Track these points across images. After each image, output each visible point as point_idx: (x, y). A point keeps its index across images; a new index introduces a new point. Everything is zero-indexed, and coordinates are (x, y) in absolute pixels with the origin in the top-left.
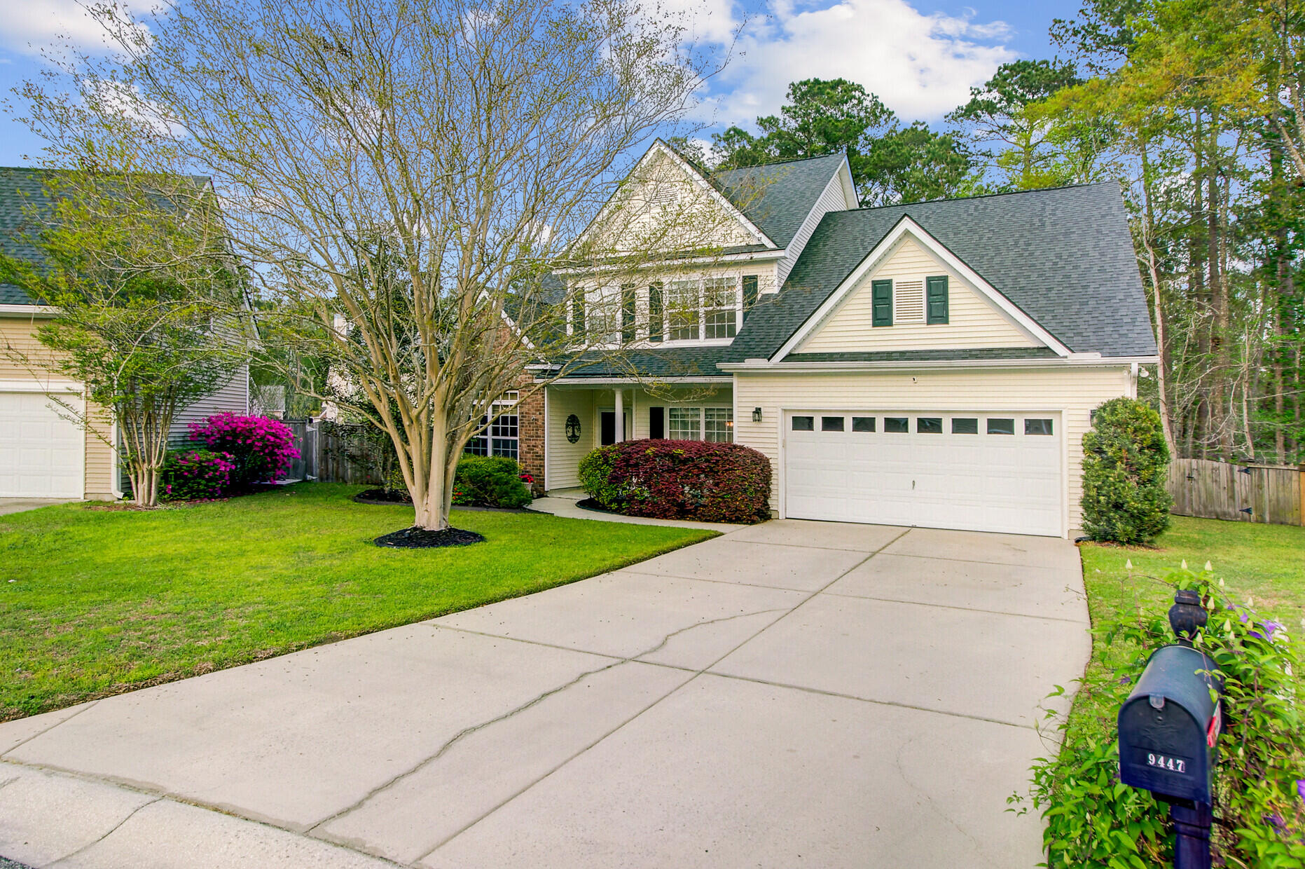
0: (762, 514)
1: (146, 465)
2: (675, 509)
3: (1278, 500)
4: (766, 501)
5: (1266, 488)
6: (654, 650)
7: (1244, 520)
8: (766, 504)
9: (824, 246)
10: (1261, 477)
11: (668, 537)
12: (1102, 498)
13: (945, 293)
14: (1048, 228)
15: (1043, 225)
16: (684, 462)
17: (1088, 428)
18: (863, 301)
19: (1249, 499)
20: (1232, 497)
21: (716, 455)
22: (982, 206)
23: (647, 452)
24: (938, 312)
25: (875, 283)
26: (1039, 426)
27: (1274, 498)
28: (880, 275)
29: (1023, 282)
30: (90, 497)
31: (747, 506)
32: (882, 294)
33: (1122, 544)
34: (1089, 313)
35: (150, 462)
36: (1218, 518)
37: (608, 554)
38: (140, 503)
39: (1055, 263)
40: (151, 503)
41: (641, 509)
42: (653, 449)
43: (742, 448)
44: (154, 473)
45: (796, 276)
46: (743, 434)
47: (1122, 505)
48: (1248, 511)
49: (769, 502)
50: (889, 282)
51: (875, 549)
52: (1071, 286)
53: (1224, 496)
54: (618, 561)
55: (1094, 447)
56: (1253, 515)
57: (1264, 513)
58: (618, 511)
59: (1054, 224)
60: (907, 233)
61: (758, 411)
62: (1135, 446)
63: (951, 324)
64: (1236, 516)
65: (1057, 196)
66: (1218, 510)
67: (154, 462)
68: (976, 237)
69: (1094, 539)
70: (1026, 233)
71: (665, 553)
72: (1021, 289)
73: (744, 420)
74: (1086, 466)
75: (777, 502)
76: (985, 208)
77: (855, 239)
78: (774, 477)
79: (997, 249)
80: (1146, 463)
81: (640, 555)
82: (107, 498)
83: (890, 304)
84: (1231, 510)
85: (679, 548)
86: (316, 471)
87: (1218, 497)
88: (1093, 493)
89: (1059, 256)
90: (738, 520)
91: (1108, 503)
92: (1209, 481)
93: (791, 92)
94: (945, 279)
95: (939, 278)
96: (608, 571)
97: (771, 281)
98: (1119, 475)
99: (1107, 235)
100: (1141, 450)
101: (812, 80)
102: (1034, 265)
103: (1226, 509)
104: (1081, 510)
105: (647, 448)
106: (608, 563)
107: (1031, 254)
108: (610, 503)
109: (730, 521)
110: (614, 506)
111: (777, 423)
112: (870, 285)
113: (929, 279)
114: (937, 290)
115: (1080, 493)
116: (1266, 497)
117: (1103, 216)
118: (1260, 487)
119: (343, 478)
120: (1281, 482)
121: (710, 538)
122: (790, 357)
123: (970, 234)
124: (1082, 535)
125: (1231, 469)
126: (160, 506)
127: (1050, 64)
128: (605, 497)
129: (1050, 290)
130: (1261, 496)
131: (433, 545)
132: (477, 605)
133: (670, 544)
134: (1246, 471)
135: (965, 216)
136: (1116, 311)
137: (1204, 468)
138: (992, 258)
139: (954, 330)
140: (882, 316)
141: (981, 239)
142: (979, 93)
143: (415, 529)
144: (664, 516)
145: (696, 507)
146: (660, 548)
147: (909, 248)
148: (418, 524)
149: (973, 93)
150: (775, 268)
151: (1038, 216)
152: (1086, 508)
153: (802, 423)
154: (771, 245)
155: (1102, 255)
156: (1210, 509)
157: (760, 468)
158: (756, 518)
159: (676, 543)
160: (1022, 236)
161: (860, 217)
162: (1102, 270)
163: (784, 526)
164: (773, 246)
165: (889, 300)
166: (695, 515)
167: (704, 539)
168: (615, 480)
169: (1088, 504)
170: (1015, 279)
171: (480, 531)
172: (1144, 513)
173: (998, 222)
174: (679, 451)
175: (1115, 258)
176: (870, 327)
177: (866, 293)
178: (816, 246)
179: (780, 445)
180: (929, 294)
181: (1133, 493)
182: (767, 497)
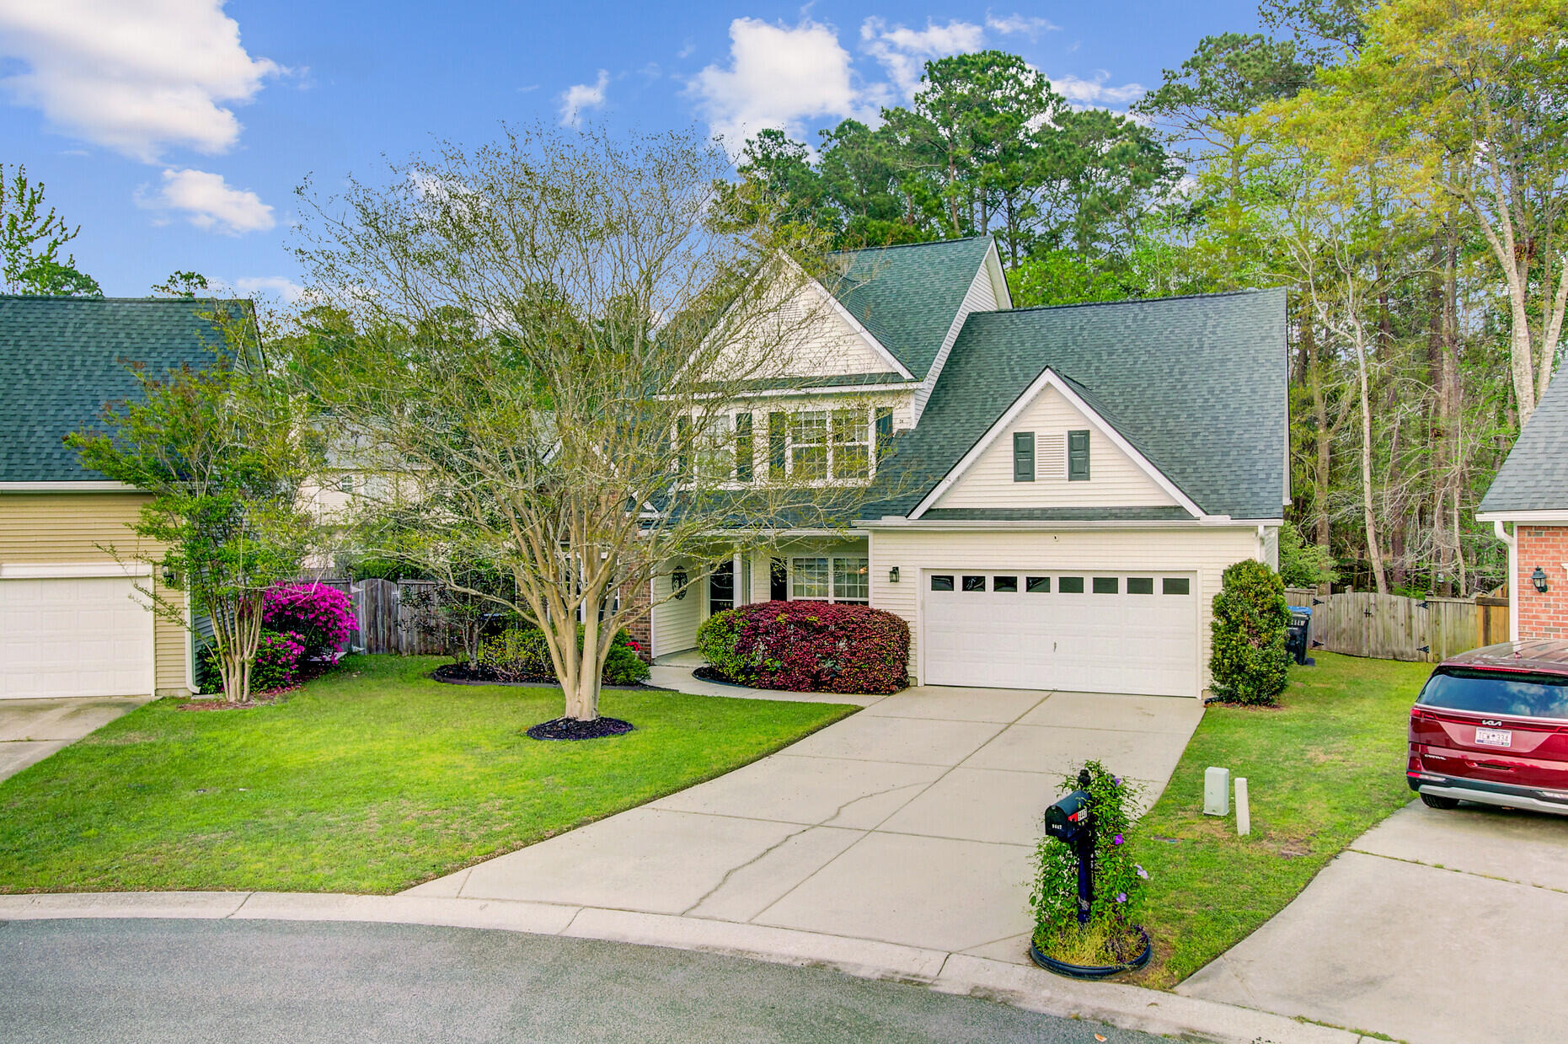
0: (903, 683)
1: (238, 657)
2: (809, 680)
3: (1455, 638)
4: (904, 669)
5: (1443, 625)
6: (833, 818)
7: (1421, 660)
8: (905, 672)
9: (967, 363)
10: (1438, 611)
11: (810, 716)
12: (1226, 661)
13: (1087, 448)
14: (1206, 352)
15: (1202, 347)
16: (819, 630)
17: (1218, 588)
18: (1005, 453)
19: (1427, 637)
20: (1410, 635)
21: (853, 622)
22: (1141, 316)
23: (779, 619)
24: (1079, 469)
25: (1016, 435)
26: (1176, 586)
27: (1451, 635)
28: (1022, 428)
29: (1171, 423)
30: (163, 694)
31: (885, 676)
32: (1024, 445)
33: (1245, 704)
34: (1229, 466)
35: (242, 653)
36: (1395, 659)
37: (763, 738)
38: (232, 699)
39: (1207, 400)
40: (244, 699)
41: (772, 682)
42: (785, 616)
43: (879, 613)
44: (247, 666)
45: (934, 406)
46: (881, 597)
47: (1244, 667)
48: (1425, 649)
49: (908, 668)
50: (1031, 435)
51: (1012, 719)
52: (1217, 432)
53: (1401, 634)
54: (773, 744)
55: (1221, 610)
56: (1430, 655)
57: (1440, 651)
58: (745, 684)
59: (1212, 347)
60: (1049, 385)
61: (895, 571)
62: (1256, 610)
63: (1092, 480)
64: (1414, 656)
65: (1222, 305)
66: (1395, 649)
67: (247, 653)
68: (1131, 360)
69: (1222, 700)
70: (1183, 358)
71: (812, 733)
72: (1169, 432)
73: (879, 579)
74: (1215, 627)
75: (918, 667)
76: (1144, 319)
77: (1001, 355)
78: (912, 641)
79: (1151, 378)
80: (1265, 626)
81: (791, 737)
82: (181, 694)
83: (1032, 458)
84: (1408, 649)
85: (824, 727)
86: (364, 640)
87: (1396, 635)
88: (1219, 656)
89: (1211, 391)
90: (876, 691)
91: (1231, 665)
92: (1386, 617)
93: (927, 73)
94: (1087, 433)
95: (1081, 432)
96: (767, 754)
97: (907, 416)
98: (1241, 638)
99: (1262, 365)
100: (1261, 613)
101: (955, 58)
102: (1185, 402)
103: (1403, 648)
104: (1211, 672)
105: (778, 615)
106: (765, 747)
107: (1184, 387)
108: (737, 674)
109: (868, 692)
110: (741, 678)
111: (916, 583)
112: (1012, 437)
113: (1071, 434)
114: (1079, 443)
115: (1209, 654)
116: (1443, 634)
117: (1263, 339)
118: (1437, 623)
119: (397, 649)
120: (1458, 617)
121: (852, 713)
122: (930, 513)
123: (1126, 354)
124: (1211, 696)
125: (1409, 603)
126: (253, 701)
127: (1266, 40)
128: (730, 669)
129: (1195, 435)
130: (1438, 632)
131: (592, 736)
132: (675, 791)
133: (814, 724)
134: (1424, 605)
135: (1121, 328)
136: (1253, 464)
137: (1382, 603)
138: (1144, 390)
139: (1096, 486)
140: (1024, 471)
141: (1135, 363)
142: (1175, 77)
143: (568, 720)
144: (797, 687)
145: (832, 679)
146: (807, 728)
147: (1050, 401)
148: (569, 714)
149: (1166, 77)
150: (912, 400)
151: (1197, 333)
152: (1214, 670)
153: (942, 582)
154: (906, 375)
155: (1253, 391)
156: (1387, 648)
157: (899, 632)
158: (895, 687)
159: (821, 721)
160: (1178, 361)
161: (1008, 322)
162: (1250, 412)
163: (923, 694)
164: (911, 377)
165: (1030, 452)
166: (830, 685)
167: (846, 716)
168: (744, 648)
169: (1216, 667)
170: (1164, 423)
171: (624, 718)
172: (1263, 675)
173: (1156, 339)
174: (814, 618)
175: (1264, 396)
176: (1012, 482)
177: (1008, 444)
178: (957, 363)
179: (919, 604)
180: (1071, 449)
181: (1252, 656)
182: (905, 665)
